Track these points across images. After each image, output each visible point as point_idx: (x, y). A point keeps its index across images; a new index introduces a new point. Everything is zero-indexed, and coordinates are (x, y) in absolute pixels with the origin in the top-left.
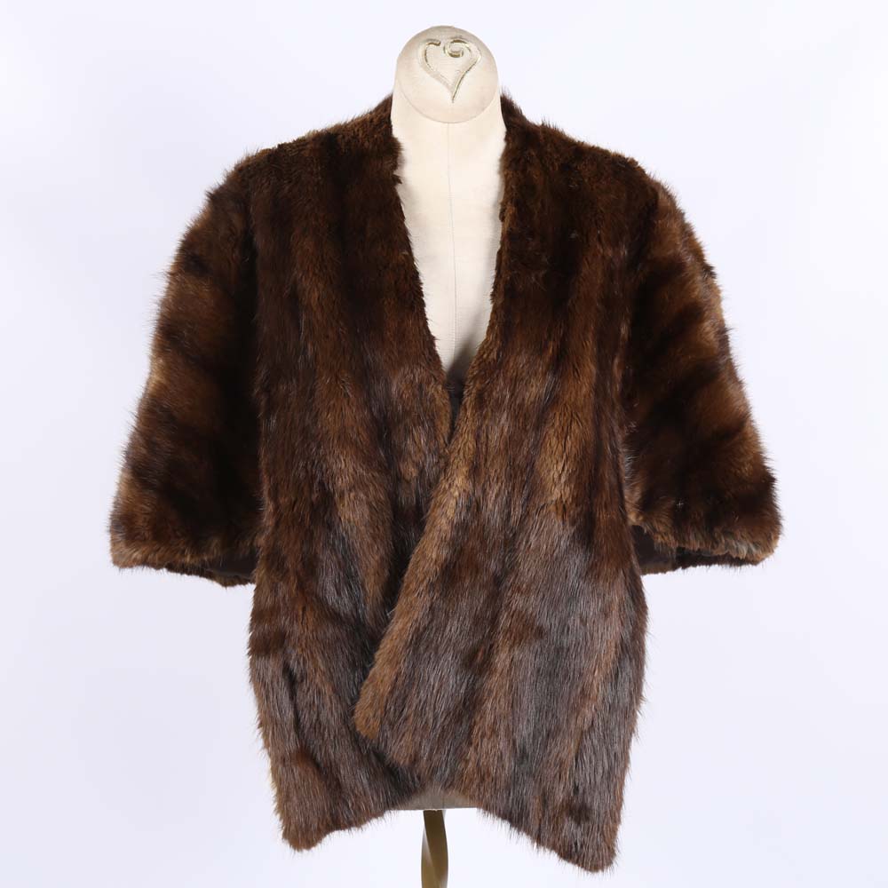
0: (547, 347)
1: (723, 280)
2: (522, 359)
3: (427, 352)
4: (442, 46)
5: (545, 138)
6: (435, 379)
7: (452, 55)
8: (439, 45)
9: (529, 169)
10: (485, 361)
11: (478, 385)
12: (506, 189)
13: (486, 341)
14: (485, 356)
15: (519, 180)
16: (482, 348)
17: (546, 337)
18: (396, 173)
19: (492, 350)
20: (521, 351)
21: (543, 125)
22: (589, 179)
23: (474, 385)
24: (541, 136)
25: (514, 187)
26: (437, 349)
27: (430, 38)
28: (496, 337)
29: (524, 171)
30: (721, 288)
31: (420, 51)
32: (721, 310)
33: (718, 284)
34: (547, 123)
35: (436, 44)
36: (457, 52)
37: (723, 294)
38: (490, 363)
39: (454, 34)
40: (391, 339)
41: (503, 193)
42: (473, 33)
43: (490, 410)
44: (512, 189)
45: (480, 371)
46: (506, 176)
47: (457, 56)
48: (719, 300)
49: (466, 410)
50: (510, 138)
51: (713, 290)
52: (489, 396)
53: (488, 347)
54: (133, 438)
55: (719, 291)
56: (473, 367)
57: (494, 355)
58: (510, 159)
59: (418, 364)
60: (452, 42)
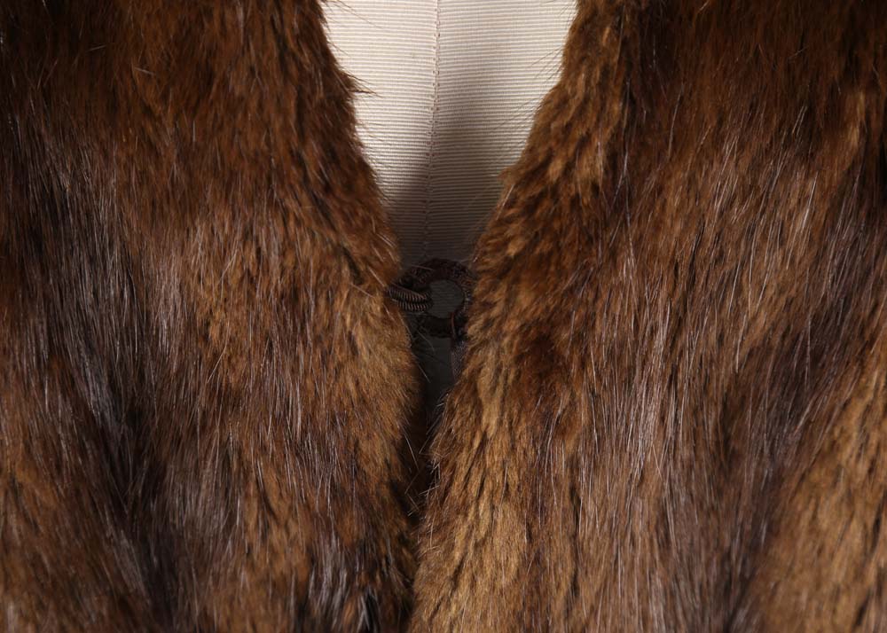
0: (836, 120)
2: (725, 175)
3: (312, 151)
6: (353, 266)
10: (554, 192)
11: (524, 299)
13: (557, 101)
14: (556, 168)
16: (541, 133)
17: (835, 73)
19: (585, 142)
20: (718, 140)
23: (510, 300)
26: (362, 134)
28: (602, 86)
38: (575, 201)
40: (150, 95)
43: (582, 396)
45: (533, 244)
49: (478, 407)
52: (579, 339)
53: (568, 128)
56: (505, 222)
57: (594, 164)
59: (274, 205)
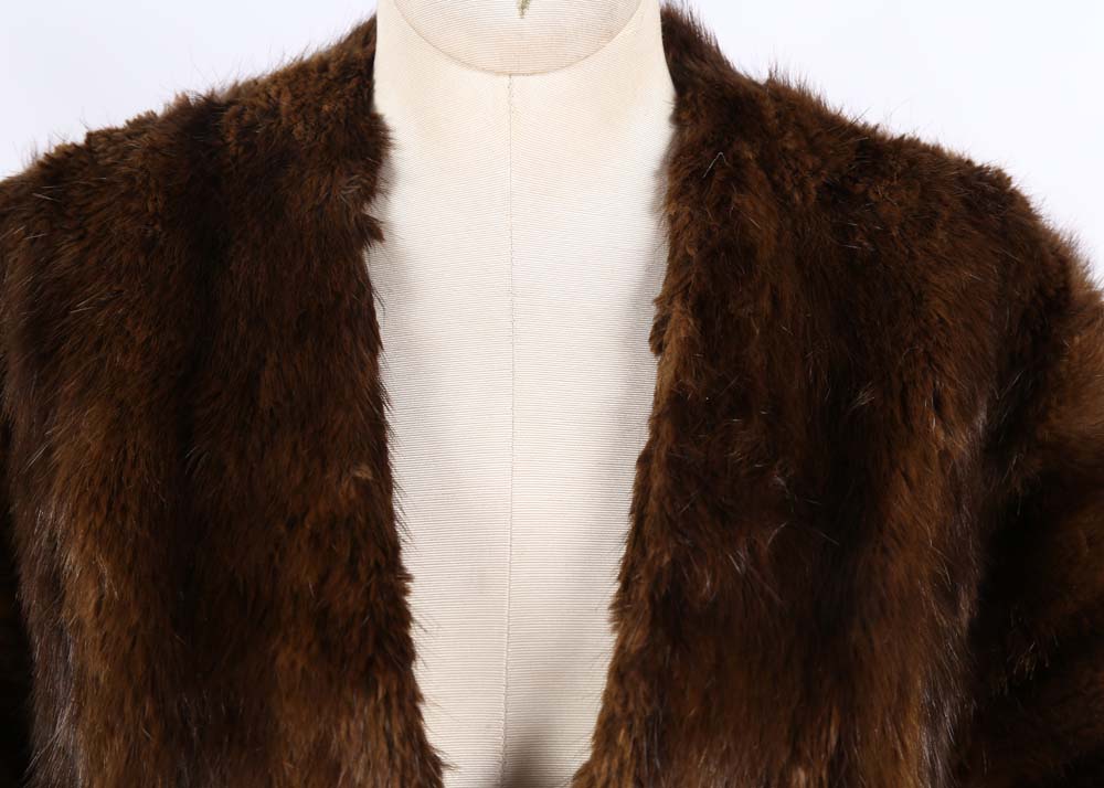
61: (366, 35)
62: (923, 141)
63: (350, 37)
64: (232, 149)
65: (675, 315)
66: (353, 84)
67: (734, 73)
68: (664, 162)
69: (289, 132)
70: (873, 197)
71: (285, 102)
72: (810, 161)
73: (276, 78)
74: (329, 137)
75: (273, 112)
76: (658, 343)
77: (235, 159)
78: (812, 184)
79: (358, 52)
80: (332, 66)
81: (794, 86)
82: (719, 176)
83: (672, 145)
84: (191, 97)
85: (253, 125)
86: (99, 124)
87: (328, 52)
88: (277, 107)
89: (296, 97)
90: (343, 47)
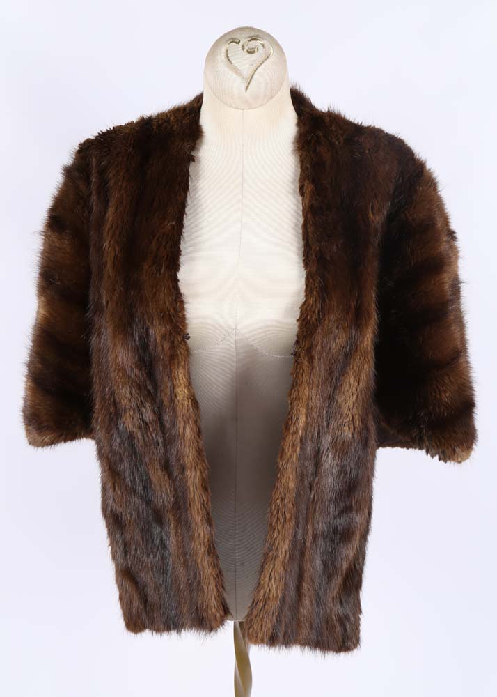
1: (462, 243)
4: (241, 43)
5: (330, 121)
7: (248, 52)
8: (238, 43)
9: (318, 148)
12: (301, 168)
15: (312, 159)
18: (193, 153)
21: (328, 111)
22: (369, 150)
24: (327, 120)
25: (308, 166)
27: (231, 38)
29: (315, 150)
30: (459, 249)
31: (223, 50)
32: (457, 267)
33: (459, 246)
34: (332, 109)
35: (236, 43)
36: (253, 49)
37: (460, 254)
39: (253, 33)
41: (299, 170)
42: (269, 32)
44: (307, 168)
46: (301, 156)
47: (253, 52)
48: (457, 258)
50: (301, 124)
51: (454, 250)
54: (31, 356)
55: (457, 252)
58: (302, 142)
60: (250, 41)
61: (199, 100)
62: (376, 127)
63: (194, 100)
64: (155, 130)
65: (306, 184)
66: (193, 115)
67: (317, 110)
68: (296, 139)
69: (172, 127)
70: (360, 141)
71: (172, 118)
72: (340, 132)
73: (170, 112)
74: (184, 131)
75: (168, 121)
76: (302, 191)
77: (156, 132)
78: (341, 139)
79: (195, 105)
80: (187, 109)
81: (336, 112)
82: (313, 142)
83: (298, 132)
84: (145, 117)
85: (162, 124)
86: (117, 124)
87: (187, 105)
88: (169, 119)
89: (175, 117)
90: (191, 103)
